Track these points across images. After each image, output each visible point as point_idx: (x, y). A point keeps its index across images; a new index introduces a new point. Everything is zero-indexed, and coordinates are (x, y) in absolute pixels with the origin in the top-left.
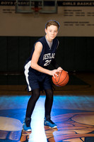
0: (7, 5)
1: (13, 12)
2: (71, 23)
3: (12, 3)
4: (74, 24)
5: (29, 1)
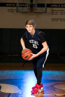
0: (11, 6)
1: (15, 11)
3: (14, 5)
4: (59, 20)
5: (26, 4)
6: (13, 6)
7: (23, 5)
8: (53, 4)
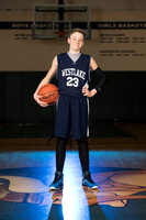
0: (21, 28)
1: (30, 37)
2: (110, 53)
3: (27, 26)
4: (115, 54)
5: (50, 23)
6: (24, 28)
7: (44, 26)
8: (102, 23)
